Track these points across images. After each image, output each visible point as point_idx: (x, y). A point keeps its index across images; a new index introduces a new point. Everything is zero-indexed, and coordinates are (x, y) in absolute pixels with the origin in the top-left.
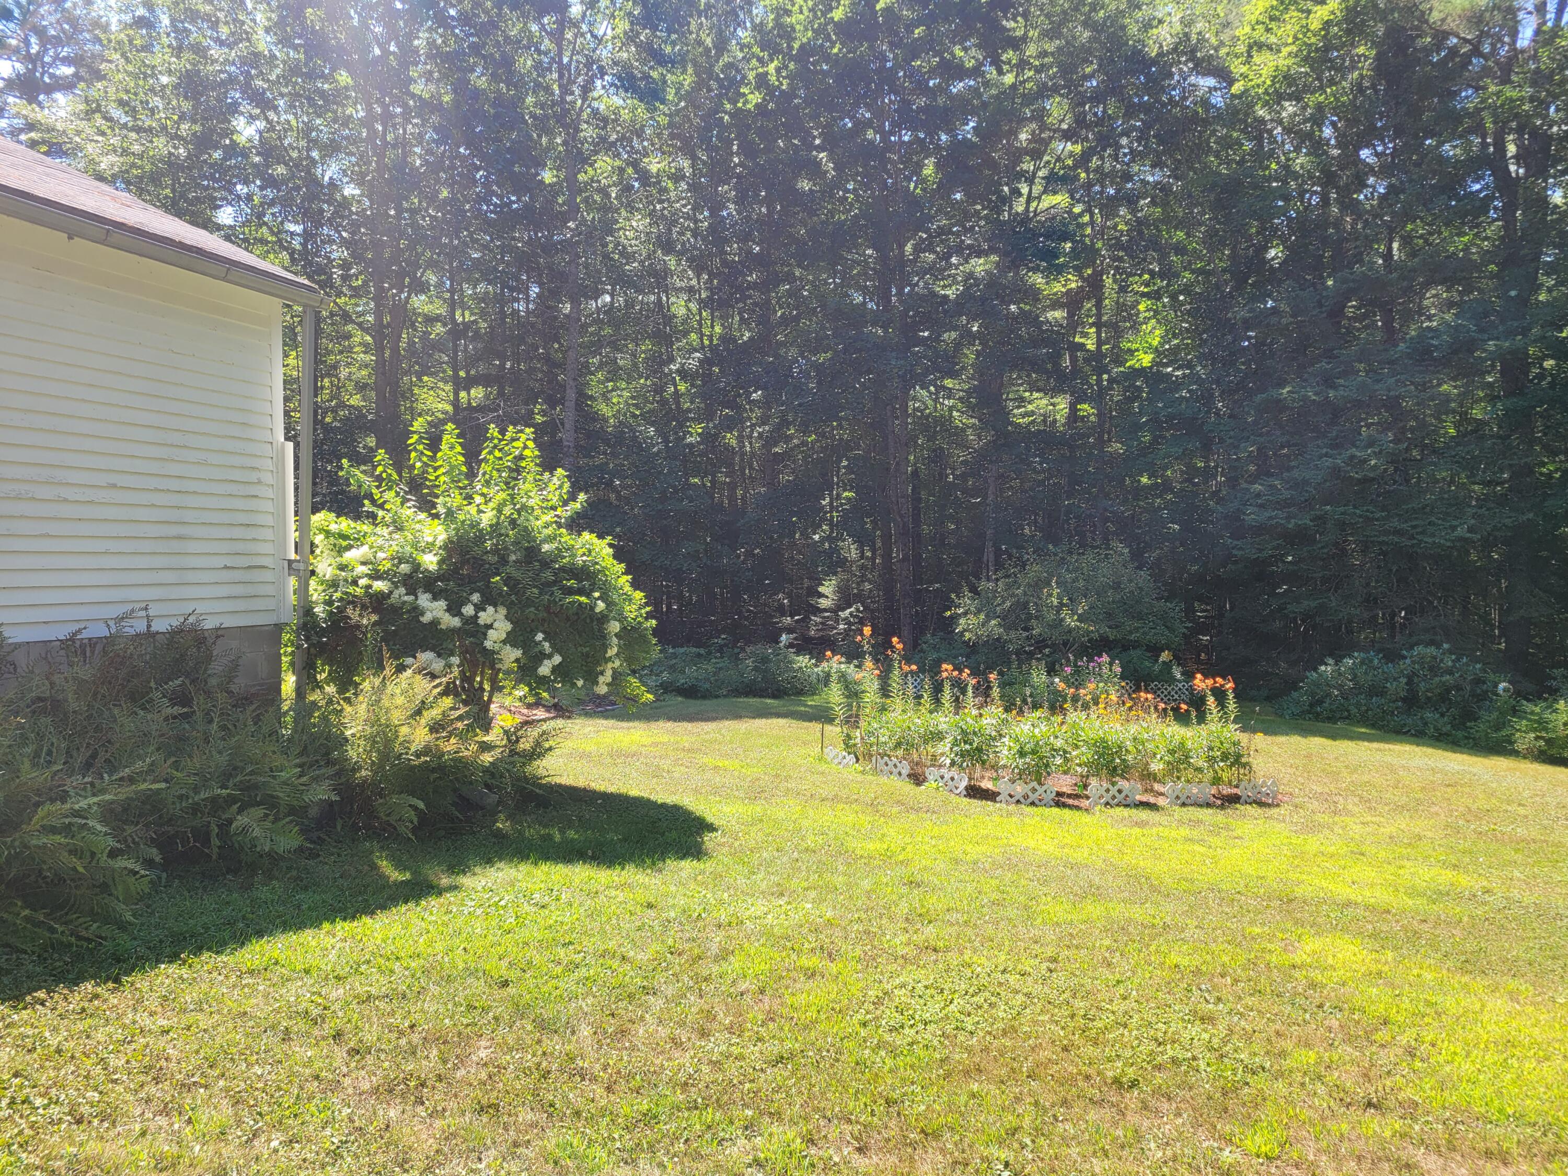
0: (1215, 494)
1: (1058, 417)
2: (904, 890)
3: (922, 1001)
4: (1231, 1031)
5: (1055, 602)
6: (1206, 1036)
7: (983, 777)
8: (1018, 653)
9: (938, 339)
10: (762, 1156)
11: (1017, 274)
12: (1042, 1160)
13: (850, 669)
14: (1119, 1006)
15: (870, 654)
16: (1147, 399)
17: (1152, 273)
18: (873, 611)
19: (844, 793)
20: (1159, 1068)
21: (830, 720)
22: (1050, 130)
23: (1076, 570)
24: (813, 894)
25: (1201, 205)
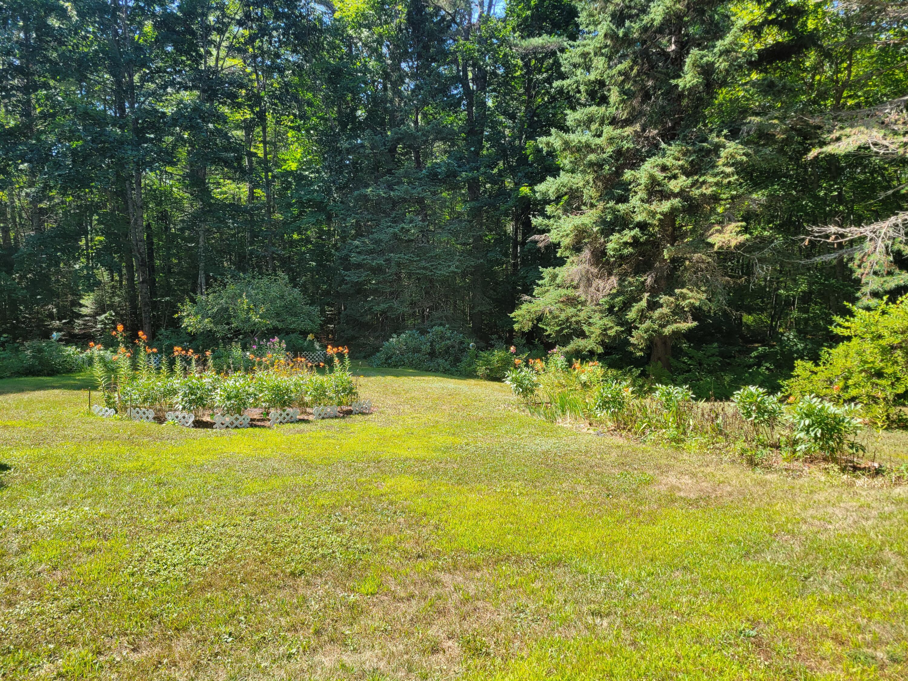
0: (335, 245)
1: (242, 196)
2: (156, 489)
3: (171, 553)
4: (352, 534)
5: (246, 307)
6: (339, 539)
7: (204, 415)
8: (223, 338)
9: (160, 140)
10: (64, 670)
11: (212, 104)
12: (251, 626)
13: (108, 354)
14: (293, 533)
15: (123, 343)
16: (295, 189)
17: (294, 115)
18: (122, 316)
19: (108, 434)
20: (315, 561)
21: (95, 388)
22: (228, 17)
23: (257, 288)
24: (90, 500)
25: (320, 79)
